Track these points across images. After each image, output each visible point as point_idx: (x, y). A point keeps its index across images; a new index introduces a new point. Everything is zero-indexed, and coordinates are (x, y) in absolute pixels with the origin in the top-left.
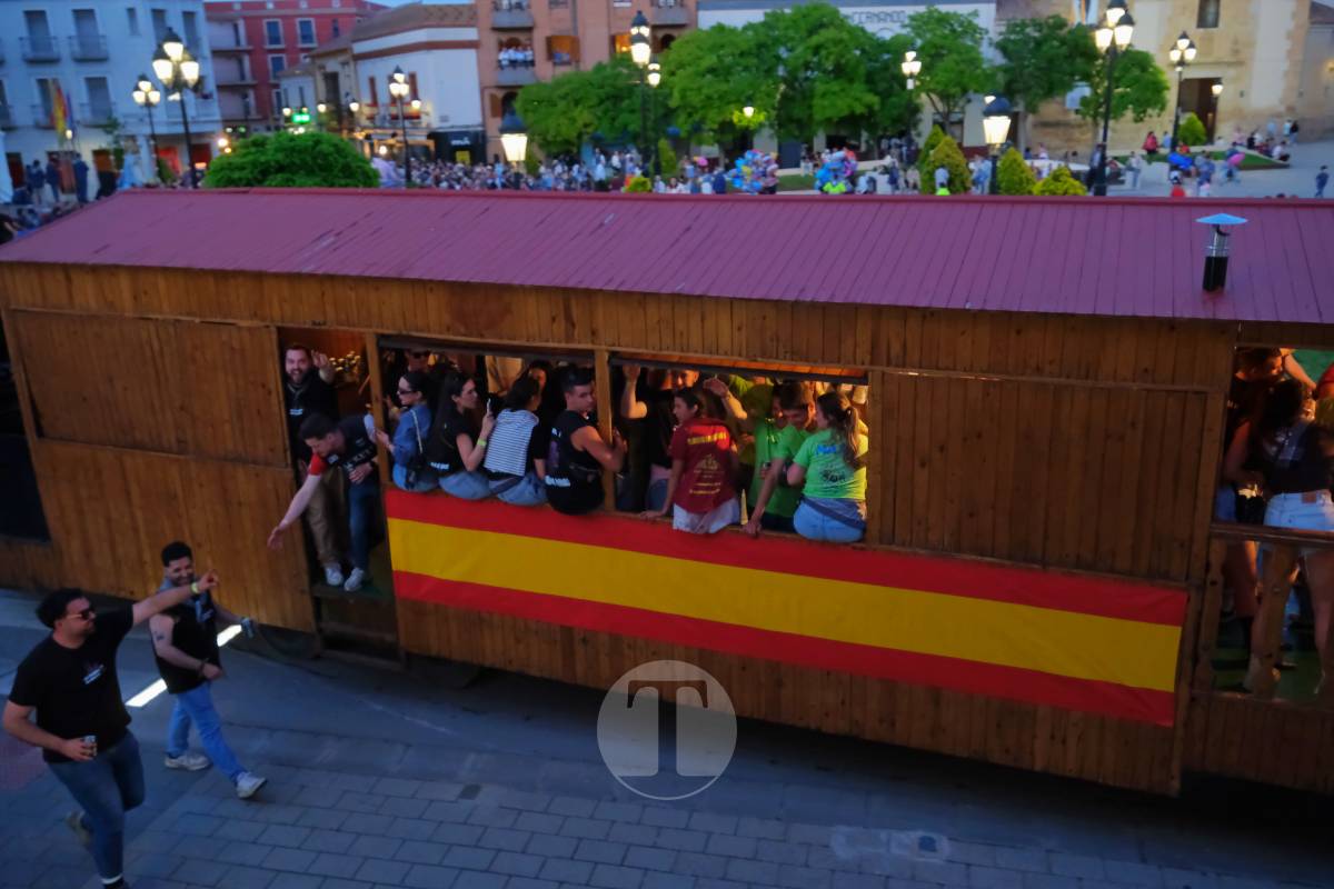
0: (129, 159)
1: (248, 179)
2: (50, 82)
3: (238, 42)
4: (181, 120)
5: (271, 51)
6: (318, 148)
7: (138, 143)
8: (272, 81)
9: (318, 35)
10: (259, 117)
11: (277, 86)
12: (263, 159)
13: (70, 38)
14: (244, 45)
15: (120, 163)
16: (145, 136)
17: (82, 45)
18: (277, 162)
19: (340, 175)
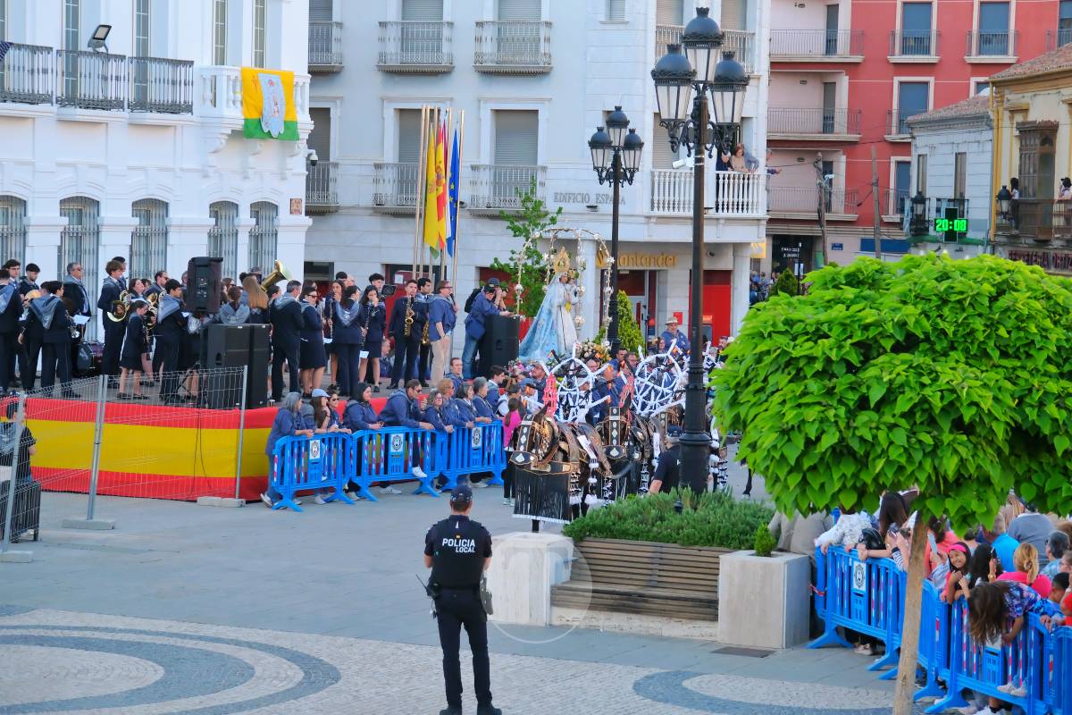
0: (554, 292)
1: (828, 361)
2: (425, 116)
3: (831, 45)
4: (691, 213)
5: (902, 68)
6: (1003, 302)
7: (579, 259)
8: (894, 136)
9: (1017, 34)
10: (852, 217)
11: (904, 147)
12: (870, 316)
13: (480, 24)
14: (843, 52)
15: (533, 300)
16: (598, 243)
17: (500, 41)
18: (903, 324)
19: (1052, 369)
